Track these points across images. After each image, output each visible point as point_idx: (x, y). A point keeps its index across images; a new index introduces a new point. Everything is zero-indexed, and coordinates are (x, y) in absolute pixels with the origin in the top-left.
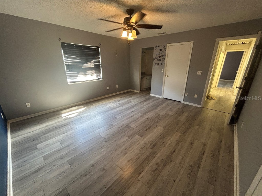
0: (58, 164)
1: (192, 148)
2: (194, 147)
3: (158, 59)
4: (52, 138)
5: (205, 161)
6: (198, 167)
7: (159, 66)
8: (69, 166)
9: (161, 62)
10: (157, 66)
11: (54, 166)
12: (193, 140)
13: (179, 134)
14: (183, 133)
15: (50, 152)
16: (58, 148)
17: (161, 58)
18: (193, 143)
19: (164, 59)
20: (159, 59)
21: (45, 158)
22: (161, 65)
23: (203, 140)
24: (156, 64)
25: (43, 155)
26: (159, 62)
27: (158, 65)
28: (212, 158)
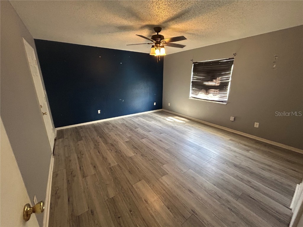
1: (92, 164)
2: (91, 165)
5: (76, 164)
6: (78, 157)
12: (97, 171)
13: (112, 165)
14: (112, 169)
18: (94, 168)
23: (89, 179)
28: (72, 170)
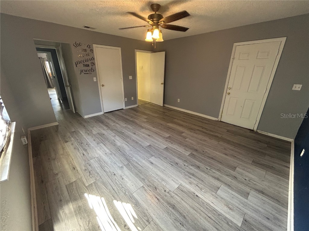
0: (242, 177)
3: (83, 63)
4: (215, 210)
7: (88, 73)
8: (237, 169)
9: (89, 68)
10: (85, 74)
11: (246, 180)
15: (236, 194)
16: (226, 188)
17: (89, 63)
19: (94, 64)
20: (86, 63)
21: (246, 195)
22: (91, 72)
24: (82, 71)
25: (246, 200)
26: (86, 68)
27: (86, 72)
